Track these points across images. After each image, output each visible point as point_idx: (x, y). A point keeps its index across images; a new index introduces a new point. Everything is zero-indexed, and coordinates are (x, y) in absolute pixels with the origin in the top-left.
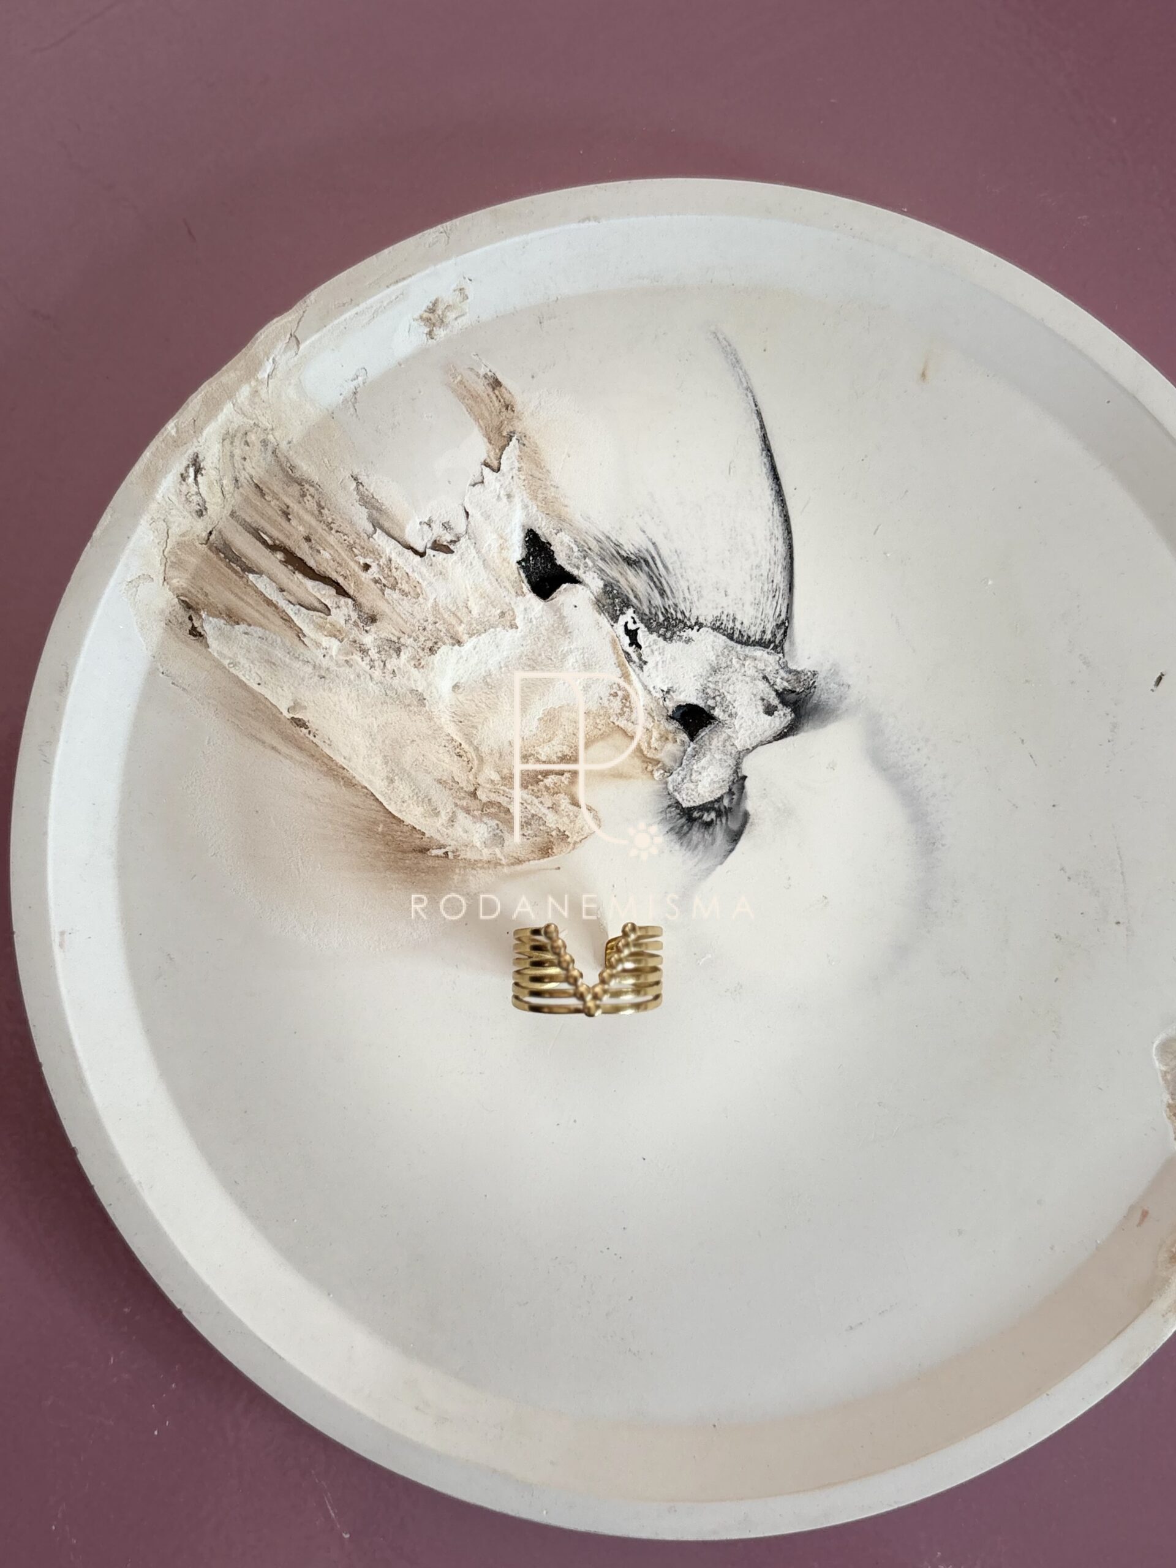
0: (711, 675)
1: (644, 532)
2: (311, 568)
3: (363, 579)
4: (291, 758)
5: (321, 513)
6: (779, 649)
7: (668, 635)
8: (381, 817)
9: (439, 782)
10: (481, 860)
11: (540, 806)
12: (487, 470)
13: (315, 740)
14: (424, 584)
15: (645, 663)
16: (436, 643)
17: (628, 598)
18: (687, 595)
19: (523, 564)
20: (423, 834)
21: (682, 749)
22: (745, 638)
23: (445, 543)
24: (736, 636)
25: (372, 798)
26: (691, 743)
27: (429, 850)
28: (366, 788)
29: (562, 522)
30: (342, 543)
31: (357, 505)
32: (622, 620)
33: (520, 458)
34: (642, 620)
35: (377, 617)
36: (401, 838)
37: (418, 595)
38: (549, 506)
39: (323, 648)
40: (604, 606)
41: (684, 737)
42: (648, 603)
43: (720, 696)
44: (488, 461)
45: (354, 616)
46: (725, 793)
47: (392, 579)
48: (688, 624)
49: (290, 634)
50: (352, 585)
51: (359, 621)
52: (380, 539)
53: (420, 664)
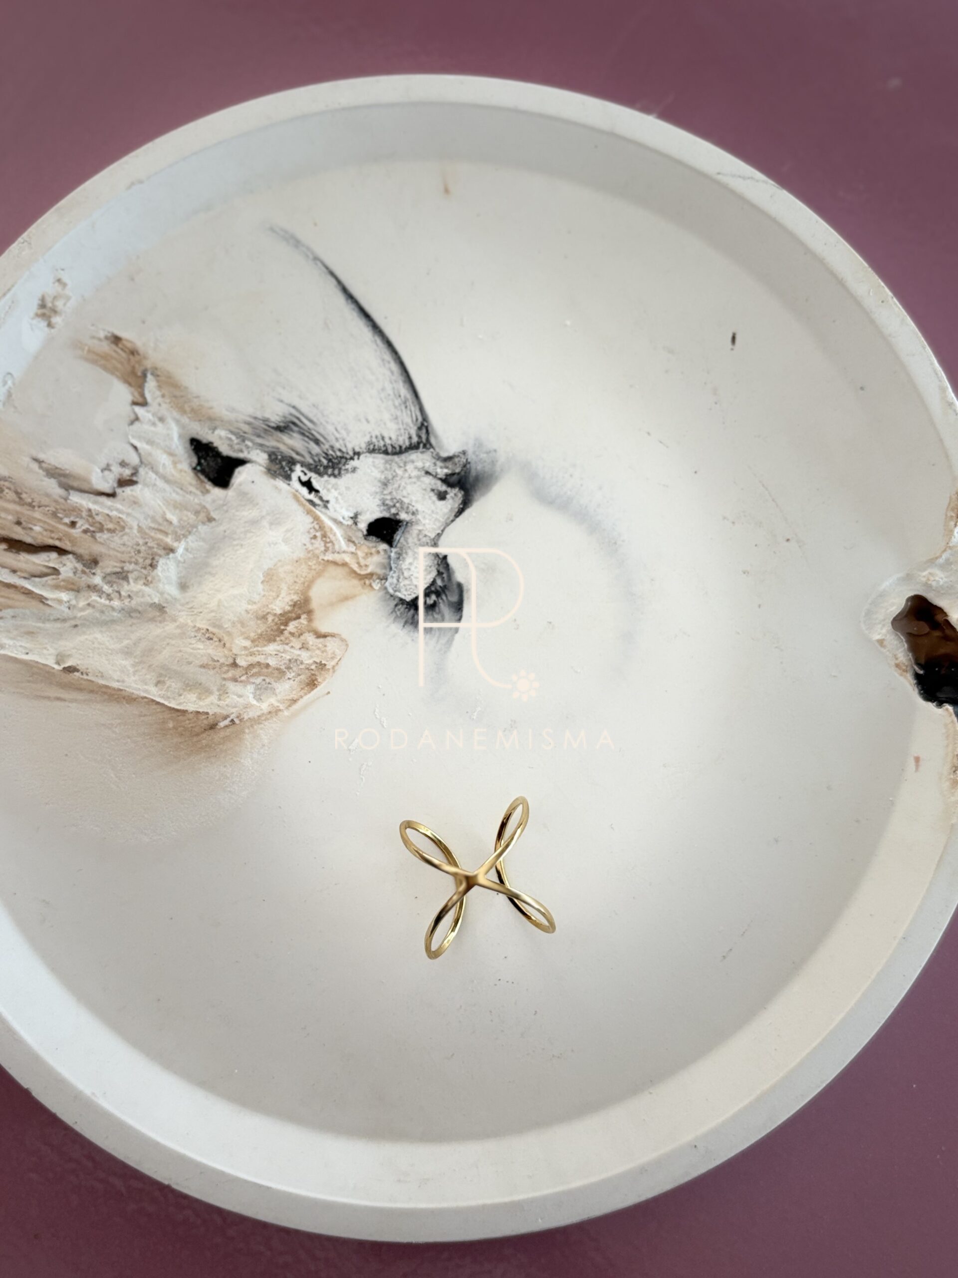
0: (384, 489)
1: (282, 401)
2: (30, 545)
3: (76, 535)
4: (75, 701)
5: (20, 498)
6: (428, 446)
7: (336, 472)
8: (167, 715)
9: (203, 666)
10: (263, 714)
11: (292, 650)
12: (137, 409)
13: (89, 678)
14: (124, 517)
15: (328, 502)
16: (153, 559)
17: (292, 458)
18: (338, 435)
19: (199, 468)
20: (207, 713)
21: (386, 556)
22: (398, 449)
23: (128, 478)
24: (390, 449)
25: (154, 703)
26: (392, 549)
27: (217, 724)
28: (146, 698)
29: (213, 422)
30: (47, 514)
31: (46, 479)
32: (294, 476)
33: (160, 387)
34: (310, 470)
35: (99, 558)
36: (191, 725)
37: (123, 528)
38: (199, 414)
39: (66, 602)
40: (275, 472)
41: (384, 546)
42: (310, 455)
43: (398, 502)
44: (135, 400)
45: (80, 566)
46: (436, 576)
47: (98, 525)
48: (348, 457)
49: (35, 603)
50: (68, 543)
51: (85, 569)
52: (76, 499)
53: (148, 581)
